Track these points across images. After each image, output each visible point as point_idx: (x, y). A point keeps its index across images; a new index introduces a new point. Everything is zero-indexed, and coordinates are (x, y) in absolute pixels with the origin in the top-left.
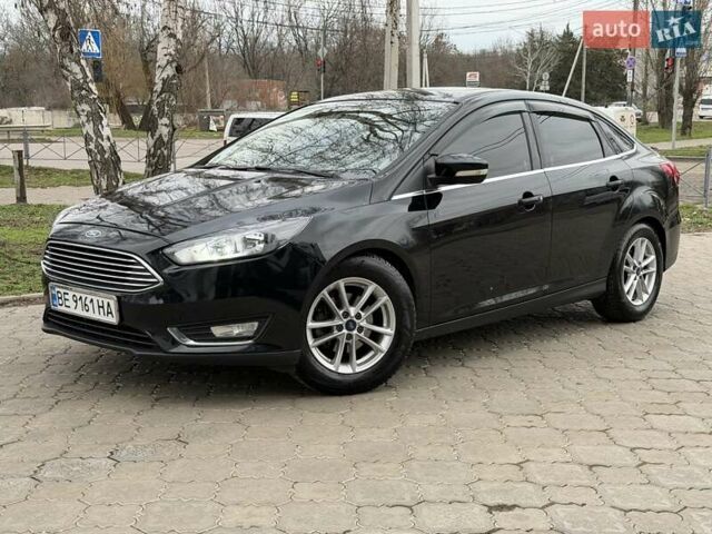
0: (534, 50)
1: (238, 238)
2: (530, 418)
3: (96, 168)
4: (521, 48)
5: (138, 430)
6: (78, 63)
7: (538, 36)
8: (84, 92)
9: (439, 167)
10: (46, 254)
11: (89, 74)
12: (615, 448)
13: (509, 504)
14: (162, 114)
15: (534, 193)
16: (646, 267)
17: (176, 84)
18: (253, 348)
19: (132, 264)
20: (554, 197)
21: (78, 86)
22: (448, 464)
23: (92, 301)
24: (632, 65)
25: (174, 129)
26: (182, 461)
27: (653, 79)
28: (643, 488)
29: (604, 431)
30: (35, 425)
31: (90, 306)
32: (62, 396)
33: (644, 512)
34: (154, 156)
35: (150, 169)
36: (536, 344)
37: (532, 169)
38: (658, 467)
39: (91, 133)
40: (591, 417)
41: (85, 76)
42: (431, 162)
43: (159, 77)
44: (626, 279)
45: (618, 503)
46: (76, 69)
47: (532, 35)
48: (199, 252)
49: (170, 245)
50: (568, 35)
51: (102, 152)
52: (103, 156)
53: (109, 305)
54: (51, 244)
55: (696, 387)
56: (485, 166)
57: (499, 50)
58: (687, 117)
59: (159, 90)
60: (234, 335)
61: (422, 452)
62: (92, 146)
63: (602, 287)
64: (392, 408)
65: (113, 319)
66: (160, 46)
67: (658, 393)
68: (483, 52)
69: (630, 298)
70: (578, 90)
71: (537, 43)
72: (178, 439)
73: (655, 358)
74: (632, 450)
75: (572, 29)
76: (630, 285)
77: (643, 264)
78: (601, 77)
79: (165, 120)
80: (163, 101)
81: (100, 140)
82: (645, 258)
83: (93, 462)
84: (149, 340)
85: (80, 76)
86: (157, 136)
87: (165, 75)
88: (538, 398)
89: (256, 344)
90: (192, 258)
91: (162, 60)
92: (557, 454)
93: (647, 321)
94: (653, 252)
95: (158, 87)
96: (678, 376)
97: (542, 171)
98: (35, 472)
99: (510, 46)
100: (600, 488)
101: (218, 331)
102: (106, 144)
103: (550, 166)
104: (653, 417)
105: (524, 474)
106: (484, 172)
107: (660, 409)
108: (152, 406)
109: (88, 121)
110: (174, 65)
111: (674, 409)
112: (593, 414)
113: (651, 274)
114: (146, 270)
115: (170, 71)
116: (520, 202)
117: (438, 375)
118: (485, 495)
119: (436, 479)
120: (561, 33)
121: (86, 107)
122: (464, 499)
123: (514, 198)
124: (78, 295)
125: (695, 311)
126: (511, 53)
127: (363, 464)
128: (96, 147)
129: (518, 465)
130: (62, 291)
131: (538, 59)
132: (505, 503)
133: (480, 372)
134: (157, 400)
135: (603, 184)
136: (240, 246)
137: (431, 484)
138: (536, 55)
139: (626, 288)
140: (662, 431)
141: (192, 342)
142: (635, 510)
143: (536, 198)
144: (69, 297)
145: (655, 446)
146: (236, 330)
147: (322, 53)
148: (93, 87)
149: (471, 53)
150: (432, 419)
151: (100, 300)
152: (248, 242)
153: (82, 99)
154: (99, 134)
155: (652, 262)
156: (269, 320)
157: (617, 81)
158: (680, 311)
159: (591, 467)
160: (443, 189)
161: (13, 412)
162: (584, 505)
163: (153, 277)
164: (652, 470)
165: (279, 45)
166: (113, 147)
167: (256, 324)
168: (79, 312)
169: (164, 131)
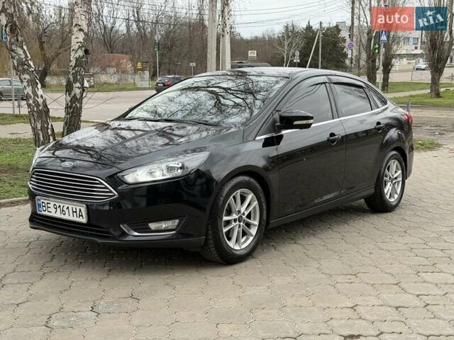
0: (289, 37)
1: (164, 166)
2: (349, 277)
3: (33, 116)
4: (280, 35)
5: (103, 291)
6: (22, 48)
7: (291, 28)
8: (26, 67)
9: (282, 118)
10: (32, 177)
11: (28, 55)
12: (407, 295)
13: (356, 334)
14: (76, 80)
15: (336, 134)
16: (396, 178)
17: (84, 61)
18: (175, 236)
19: (97, 184)
20: (347, 136)
21: (21, 63)
22: (309, 309)
23: (68, 208)
24: (351, 47)
25: (84, 90)
26: (139, 311)
27: (364, 56)
28: (432, 320)
29: (397, 284)
30: (34, 290)
31: (67, 211)
32: (45, 270)
33: (438, 336)
34: (71, 107)
35: (68, 116)
36: (336, 228)
37: (333, 119)
38: (437, 307)
39: (31, 93)
40: (386, 275)
41: (26, 56)
42: (277, 116)
43: (73, 56)
44: (385, 185)
45: (421, 331)
46: (21, 52)
47: (287, 27)
48: (140, 175)
49: (122, 171)
50: (309, 28)
51: (38, 105)
52: (38, 108)
53: (80, 210)
54: (36, 171)
55: (441, 254)
56: (312, 118)
57: (267, 37)
58: (386, 79)
59: (73, 65)
60: (163, 228)
61: (290, 301)
62: (31, 102)
63: (372, 191)
64: (261, 272)
65: (84, 220)
66: (73, 37)
67: (420, 259)
68: (256, 37)
69: (388, 197)
70: (316, 62)
71: (290, 32)
72: (132, 296)
73: (411, 236)
74: (418, 296)
75: (311, 24)
76: (388, 189)
77: (395, 176)
78: (330, 54)
79: (78, 85)
80: (76, 72)
81: (36, 98)
82: (396, 172)
83: (83, 314)
84: (108, 233)
85: (23, 56)
86: (73, 94)
87: (77, 56)
88: (349, 263)
89: (177, 233)
90: (136, 179)
91: (75, 45)
92: (373, 300)
93: (397, 211)
94: (400, 168)
95: (73, 63)
96: (428, 247)
97: (338, 119)
98: (47, 322)
99: (274, 34)
100: (406, 322)
101: (153, 226)
102: (40, 100)
103: (343, 116)
104: (424, 274)
105: (358, 314)
106: (311, 121)
107: (425, 269)
108: (108, 275)
109: (28, 85)
110: (83, 49)
111: (432, 269)
112: (386, 273)
113: (398, 182)
114: (106, 188)
115: (81, 53)
116: (328, 140)
117: (283, 250)
118: (339, 329)
119: (304, 319)
120: (305, 27)
121: (27, 77)
122: (327, 332)
123: (325, 137)
124: (58, 205)
125: (424, 204)
126: (274, 39)
127: (256, 310)
128: (34, 102)
129: (352, 308)
130: (46, 202)
131: (291, 43)
132: (353, 333)
133: (307, 247)
134: (109, 271)
135: (373, 127)
136: (165, 172)
137: (302, 322)
138: (290, 40)
139: (386, 191)
140: (431, 283)
141: (136, 234)
142: (433, 335)
143: (337, 137)
144: (51, 205)
145: (431, 293)
146: (164, 225)
147: (157, 37)
148: (31, 63)
149: (249, 39)
150: (289, 279)
151: (74, 207)
152: (170, 169)
153: (24, 71)
154: (35, 94)
155: (399, 175)
156: (186, 218)
157: (340, 57)
158: (415, 204)
159: (397, 308)
160: (284, 132)
161: (17, 281)
162: (401, 333)
163: (111, 192)
164: (434, 308)
165: (127, 32)
166: (44, 102)
167: (177, 221)
168: (58, 215)
169: (77, 91)
